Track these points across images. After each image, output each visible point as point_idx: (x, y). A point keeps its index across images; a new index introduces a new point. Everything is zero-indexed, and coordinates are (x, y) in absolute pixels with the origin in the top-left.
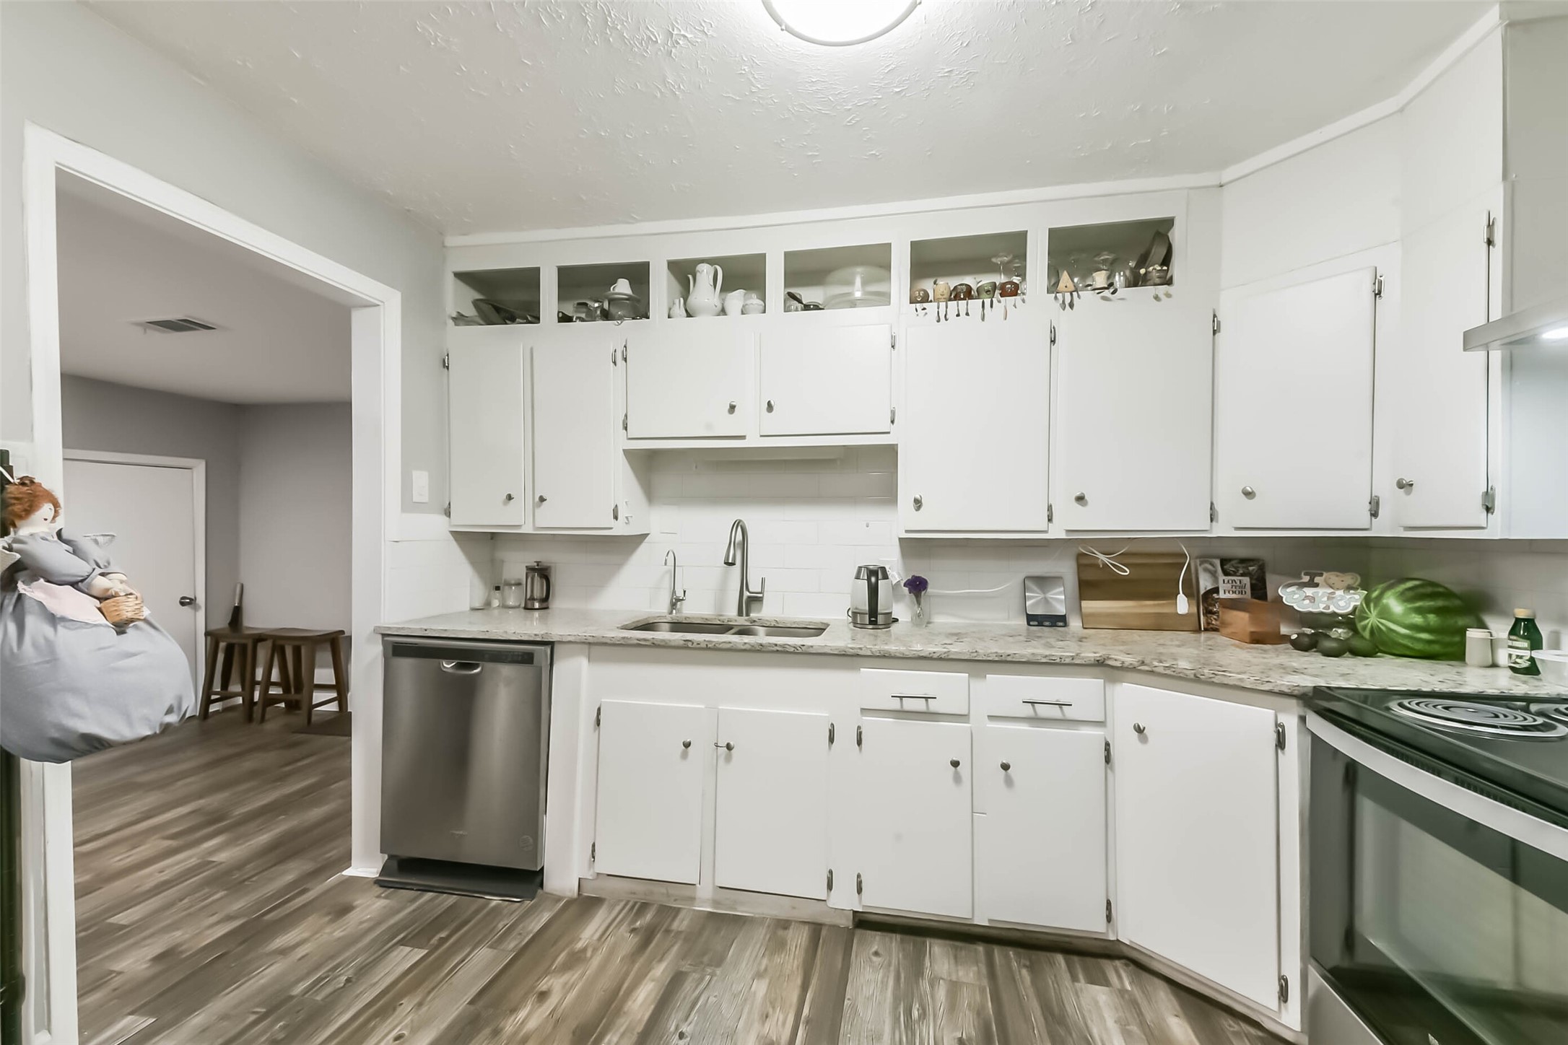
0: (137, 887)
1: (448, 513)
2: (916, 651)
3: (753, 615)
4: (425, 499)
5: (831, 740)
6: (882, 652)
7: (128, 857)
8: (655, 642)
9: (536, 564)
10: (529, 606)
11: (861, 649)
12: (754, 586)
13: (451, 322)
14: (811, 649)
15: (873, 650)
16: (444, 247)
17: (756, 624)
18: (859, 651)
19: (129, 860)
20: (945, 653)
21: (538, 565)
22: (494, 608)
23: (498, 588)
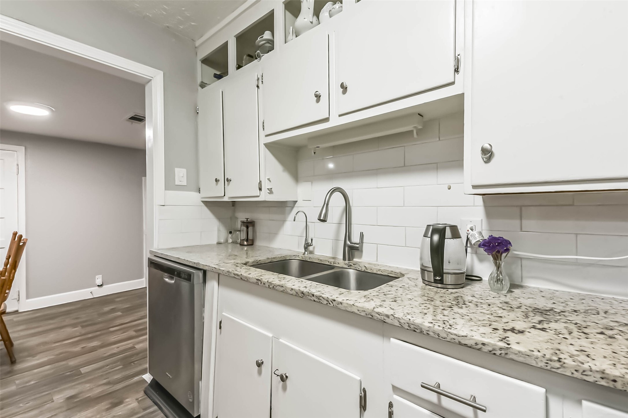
0: (105, 354)
1: (199, 191)
2: (456, 335)
3: (355, 260)
4: (185, 183)
5: (363, 407)
6: (412, 326)
7: (118, 337)
8: (242, 278)
9: (246, 220)
10: (242, 243)
11: (388, 316)
12: (356, 239)
13: (200, 88)
14: (340, 305)
15: (402, 321)
16: (196, 47)
17: (352, 267)
18: (385, 318)
19: (118, 338)
20: (501, 349)
21: (247, 220)
22: (229, 243)
23: (231, 233)
